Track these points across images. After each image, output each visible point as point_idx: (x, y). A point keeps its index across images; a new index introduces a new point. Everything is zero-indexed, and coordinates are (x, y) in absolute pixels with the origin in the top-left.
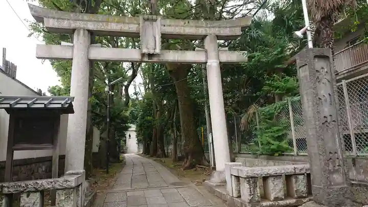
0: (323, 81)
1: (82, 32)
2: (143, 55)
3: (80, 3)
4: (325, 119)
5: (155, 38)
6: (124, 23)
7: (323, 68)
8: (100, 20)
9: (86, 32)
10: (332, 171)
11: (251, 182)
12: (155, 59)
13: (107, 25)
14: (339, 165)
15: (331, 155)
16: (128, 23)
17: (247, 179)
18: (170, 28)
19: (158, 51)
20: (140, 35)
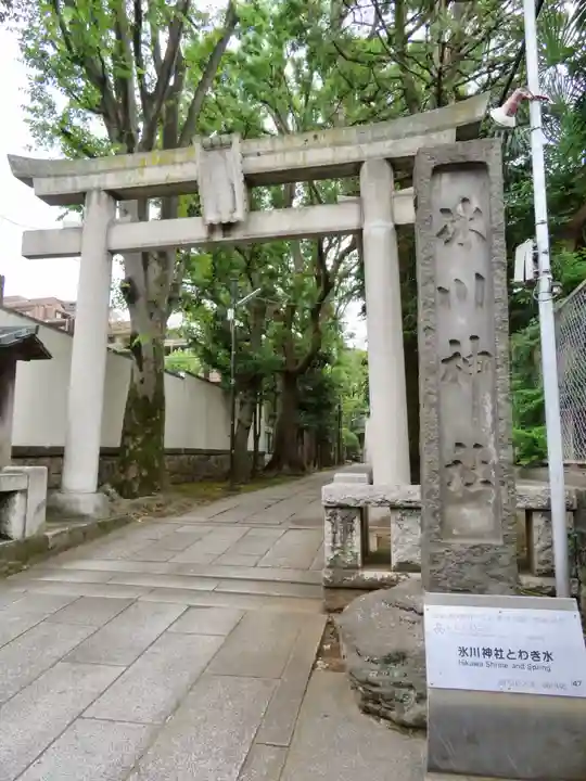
0: (460, 238)
1: (95, 196)
2: (212, 228)
3: (124, 140)
4: (455, 349)
5: (233, 185)
6: (174, 163)
7: (465, 200)
8: (128, 165)
9: (105, 195)
10: (460, 495)
11: (338, 518)
12: (238, 235)
13: (142, 174)
14: (486, 482)
15: (461, 451)
16: (181, 163)
17: (330, 511)
18: (272, 157)
19: (239, 215)
20: (199, 184)
